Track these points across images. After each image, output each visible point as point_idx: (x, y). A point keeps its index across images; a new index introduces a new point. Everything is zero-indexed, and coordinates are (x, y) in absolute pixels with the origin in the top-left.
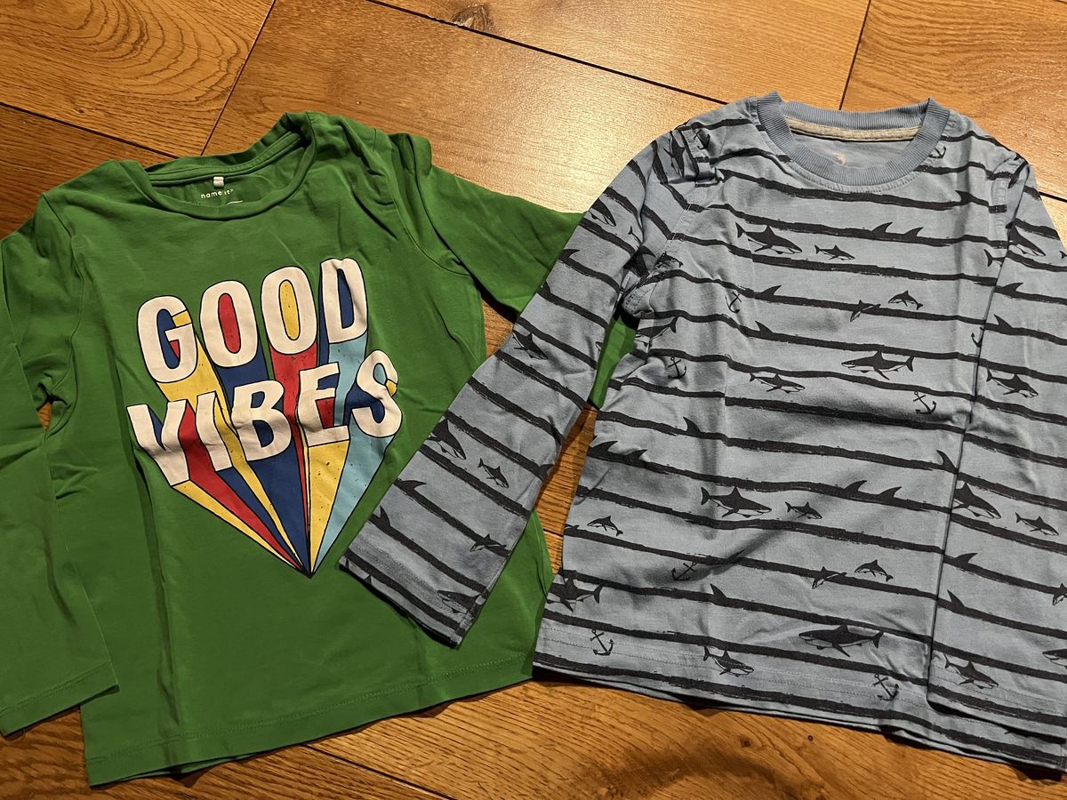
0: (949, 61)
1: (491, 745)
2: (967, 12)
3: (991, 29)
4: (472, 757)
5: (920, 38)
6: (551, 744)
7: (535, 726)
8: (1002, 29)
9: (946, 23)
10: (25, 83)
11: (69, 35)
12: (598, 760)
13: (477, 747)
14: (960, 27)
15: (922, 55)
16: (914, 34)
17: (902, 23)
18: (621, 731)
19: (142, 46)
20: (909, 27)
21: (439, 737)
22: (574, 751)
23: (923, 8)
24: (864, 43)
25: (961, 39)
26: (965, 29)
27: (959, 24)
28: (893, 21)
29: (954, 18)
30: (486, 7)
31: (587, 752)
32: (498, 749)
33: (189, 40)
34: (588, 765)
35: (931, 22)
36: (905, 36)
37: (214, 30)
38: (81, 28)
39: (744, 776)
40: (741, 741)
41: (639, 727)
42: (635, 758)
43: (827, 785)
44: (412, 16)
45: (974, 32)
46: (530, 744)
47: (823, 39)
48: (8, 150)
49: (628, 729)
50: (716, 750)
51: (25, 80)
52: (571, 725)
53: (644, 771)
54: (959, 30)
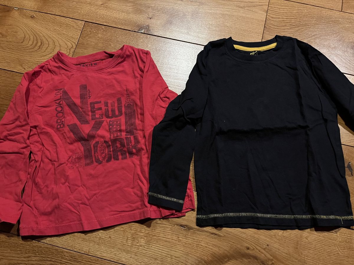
0: (293, 31)
1: (169, 256)
2: (298, 14)
3: (305, 19)
4: (164, 260)
5: (283, 24)
6: (187, 254)
7: (182, 249)
8: (309, 19)
9: (291, 19)
10: (6, 61)
11: (18, 45)
12: (203, 258)
13: (165, 257)
14: (296, 19)
15: (284, 29)
16: (282, 23)
17: (277, 20)
18: (208, 248)
19: (42, 47)
20: (279, 21)
21: (152, 255)
22: (195, 256)
23: (284, 15)
24: (266, 27)
25: (296, 23)
26: (297, 20)
27: (295, 18)
28: (275, 20)
29: (294, 16)
30: (148, 26)
31: (199, 256)
32: (172, 257)
33: (57, 44)
34: (200, 260)
35: (287, 19)
36: (279, 24)
37: (64, 40)
38: (22, 42)
39: (248, 259)
40: (246, 248)
41: (214, 247)
42: (214, 256)
43: (274, 259)
44: (125, 31)
45: (300, 20)
46: (181, 254)
47: (253, 27)
48: (3, 83)
49: (211, 247)
50: (239, 251)
51: (6, 60)
52: (193, 248)
53: (217, 260)
54: (296, 20)
